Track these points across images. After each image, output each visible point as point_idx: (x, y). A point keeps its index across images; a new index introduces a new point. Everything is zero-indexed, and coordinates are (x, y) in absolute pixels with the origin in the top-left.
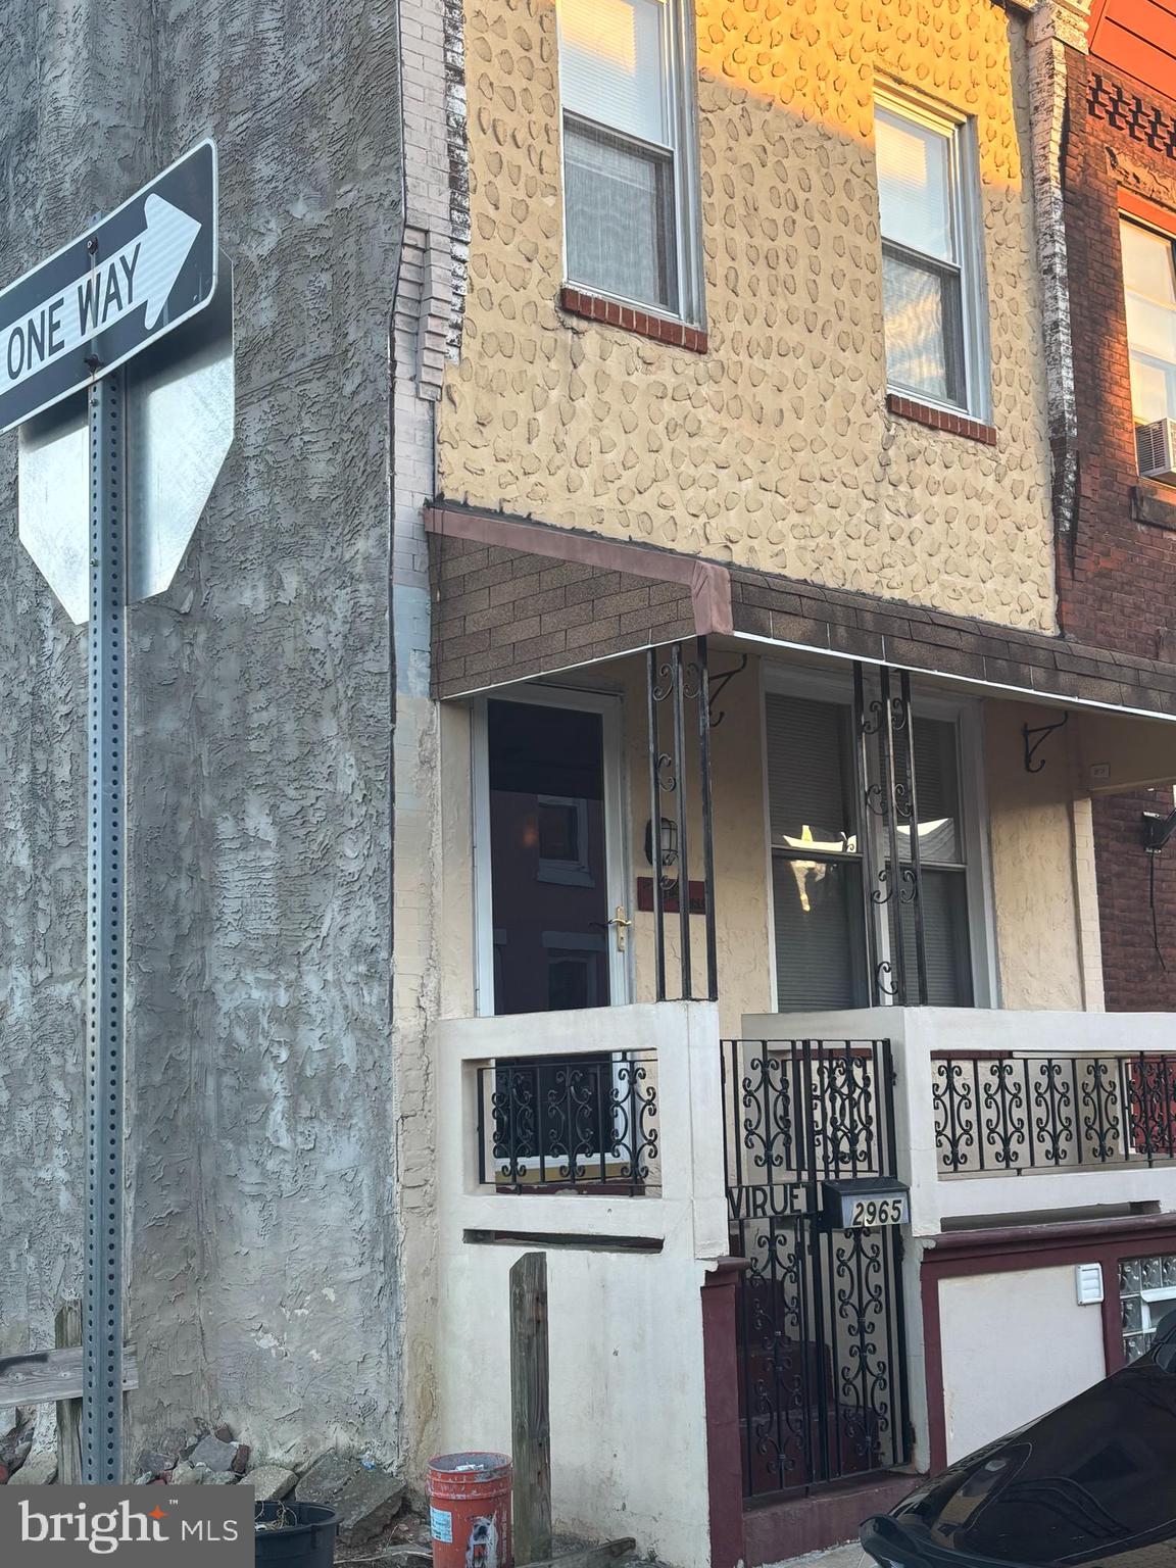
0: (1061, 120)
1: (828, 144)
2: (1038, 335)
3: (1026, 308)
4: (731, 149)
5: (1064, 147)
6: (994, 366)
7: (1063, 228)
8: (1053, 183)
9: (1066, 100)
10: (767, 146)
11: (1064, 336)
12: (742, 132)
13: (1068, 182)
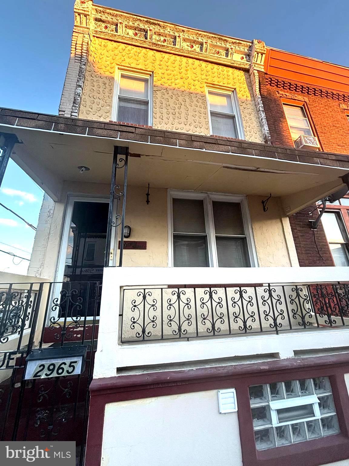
0: (258, 83)
1: (191, 94)
2: (259, 123)
3: (254, 119)
4: (162, 96)
5: (260, 88)
6: (244, 129)
7: (262, 102)
8: (258, 95)
9: (259, 80)
10: (173, 95)
11: (264, 121)
12: (166, 94)
13: (262, 94)
